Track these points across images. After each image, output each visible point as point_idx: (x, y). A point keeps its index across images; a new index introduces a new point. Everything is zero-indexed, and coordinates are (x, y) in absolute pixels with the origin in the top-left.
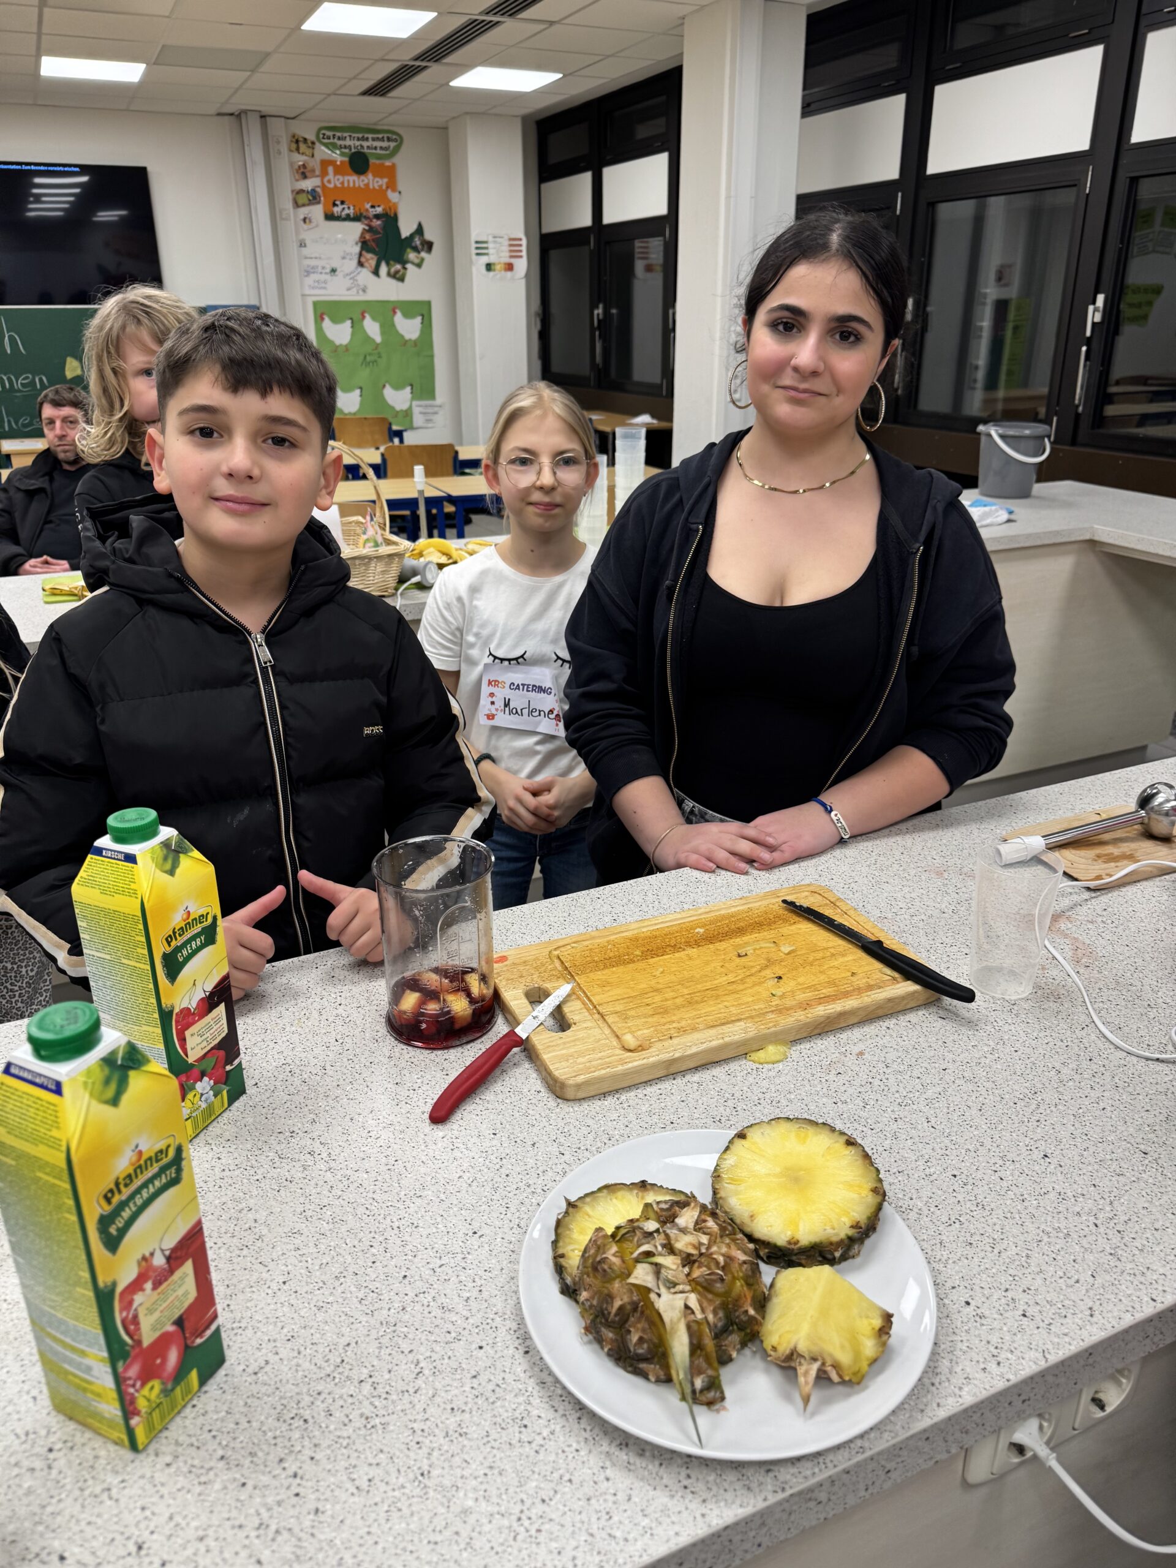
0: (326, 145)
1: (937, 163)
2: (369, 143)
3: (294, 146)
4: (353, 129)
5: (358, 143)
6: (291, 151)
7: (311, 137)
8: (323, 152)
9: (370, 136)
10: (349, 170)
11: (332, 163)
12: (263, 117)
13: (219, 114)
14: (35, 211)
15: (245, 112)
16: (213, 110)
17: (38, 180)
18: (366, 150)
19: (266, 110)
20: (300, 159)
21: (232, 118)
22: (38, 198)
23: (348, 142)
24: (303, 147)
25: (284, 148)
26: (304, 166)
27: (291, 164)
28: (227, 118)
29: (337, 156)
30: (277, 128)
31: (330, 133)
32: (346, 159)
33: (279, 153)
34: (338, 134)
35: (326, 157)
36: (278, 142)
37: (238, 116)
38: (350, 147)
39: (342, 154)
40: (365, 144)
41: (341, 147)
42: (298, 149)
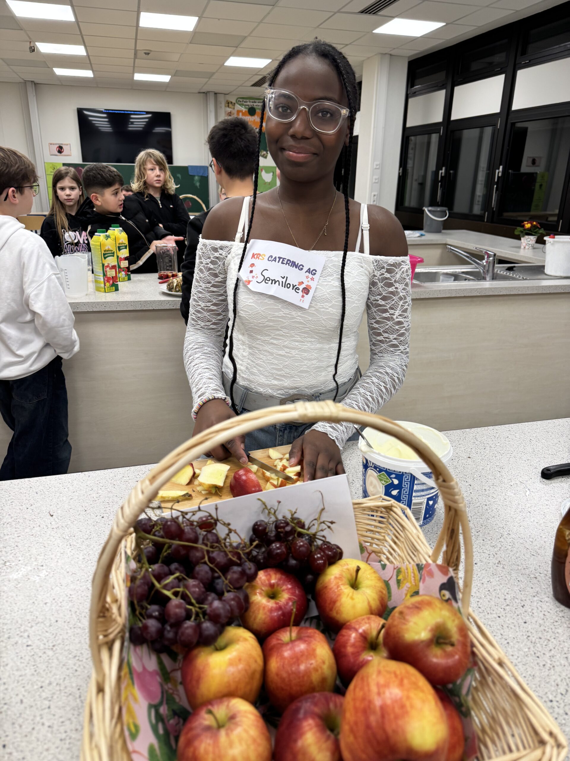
0: (240, 105)
1: (454, 116)
2: (257, 104)
3: (227, 105)
4: (250, 98)
5: (252, 104)
6: (226, 106)
7: (234, 101)
8: (238, 107)
9: (257, 101)
10: (248, 114)
11: (241, 111)
12: (216, 94)
13: (199, 93)
14: (131, 128)
15: (209, 92)
16: (197, 91)
17: (132, 116)
18: (255, 107)
19: (216, 91)
20: (229, 110)
21: (204, 94)
22: (132, 123)
23: (248, 103)
24: (230, 105)
25: (223, 105)
26: (230, 112)
27: (225, 112)
28: (202, 94)
29: (244, 109)
30: (221, 98)
31: (241, 100)
32: (247, 110)
33: (221, 107)
34: (245, 100)
35: (239, 109)
36: (221, 103)
37: (206, 93)
38: (249, 105)
39: (245, 108)
40: (255, 104)
41: (245, 105)
42: (228, 106)
